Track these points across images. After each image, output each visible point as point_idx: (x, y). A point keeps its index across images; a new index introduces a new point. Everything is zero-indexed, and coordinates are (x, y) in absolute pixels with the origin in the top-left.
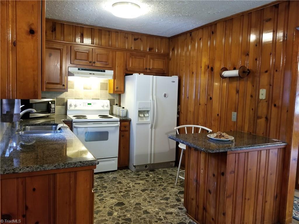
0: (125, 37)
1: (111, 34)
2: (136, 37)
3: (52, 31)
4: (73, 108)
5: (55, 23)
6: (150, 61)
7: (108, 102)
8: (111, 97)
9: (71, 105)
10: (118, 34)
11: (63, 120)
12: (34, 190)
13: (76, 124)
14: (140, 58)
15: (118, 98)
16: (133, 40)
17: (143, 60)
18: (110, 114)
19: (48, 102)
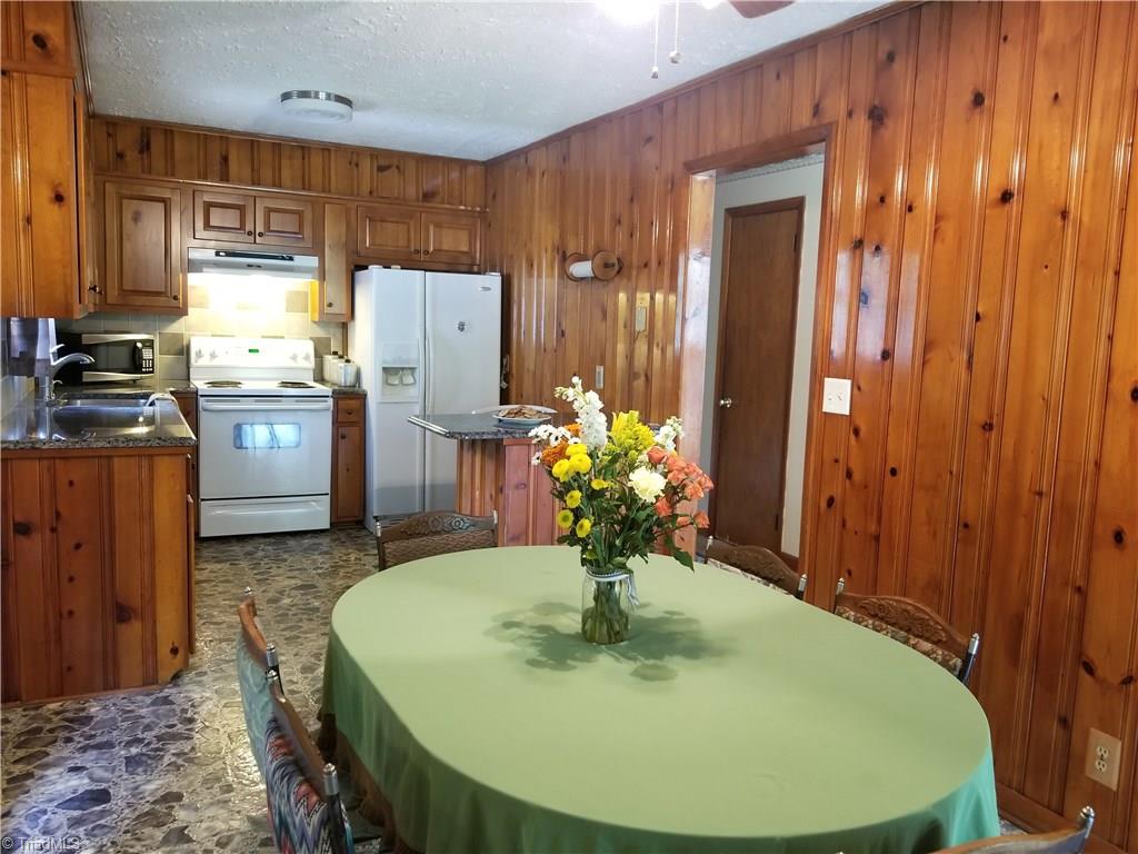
0: (350, 163)
1: (309, 154)
2: (383, 162)
3: (141, 152)
4: (205, 361)
5: (148, 129)
6: (427, 231)
7: (309, 348)
8: (320, 333)
9: (199, 354)
10: (330, 154)
11: (172, 389)
12: (71, 483)
13: (208, 401)
14: (397, 222)
15: (339, 336)
16: (375, 170)
17: (406, 227)
18: (315, 381)
19: (135, 342)
